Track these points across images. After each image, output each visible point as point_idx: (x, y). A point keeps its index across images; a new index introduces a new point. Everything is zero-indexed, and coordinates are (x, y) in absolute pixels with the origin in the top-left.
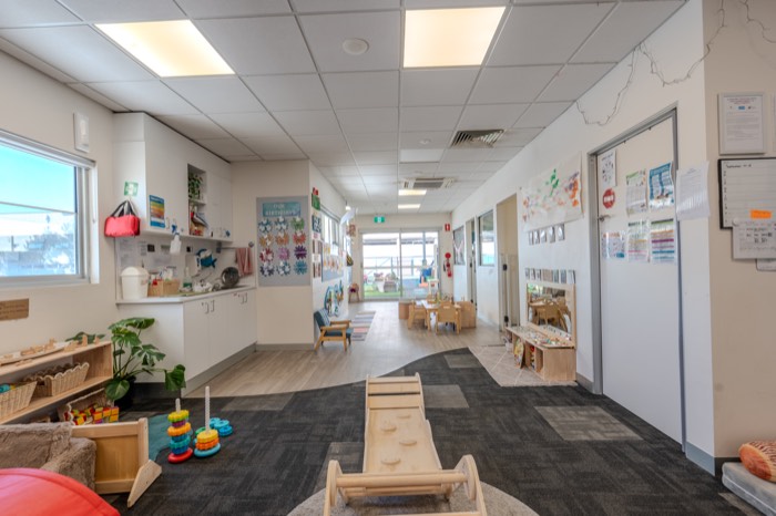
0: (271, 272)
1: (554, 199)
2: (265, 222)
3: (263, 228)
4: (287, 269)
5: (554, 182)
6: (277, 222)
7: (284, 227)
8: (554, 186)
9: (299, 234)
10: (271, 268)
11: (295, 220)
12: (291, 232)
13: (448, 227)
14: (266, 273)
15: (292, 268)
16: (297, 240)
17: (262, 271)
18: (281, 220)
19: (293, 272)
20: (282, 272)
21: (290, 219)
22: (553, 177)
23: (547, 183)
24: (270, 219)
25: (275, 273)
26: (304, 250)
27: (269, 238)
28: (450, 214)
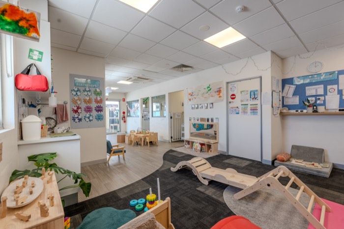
0: (80, 120)
1: (209, 94)
2: (76, 89)
3: (75, 93)
4: (91, 118)
5: (209, 89)
6: (85, 91)
7: (89, 94)
8: (209, 90)
9: (99, 99)
10: (80, 117)
11: (96, 90)
12: (94, 97)
13: (124, 100)
14: (77, 120)
15: (94, 117)
16: (97, 101)
17: (74, 119)
18: (87, 89)
19: (95, 120)
20: (88, 120)
21: (93, 90)
22: (209, 87)
23: (205, 89)
24: (79, 88)
25: (83, 120)
26: (102, 107)
27: (80, 100)
28: (125, 94)
